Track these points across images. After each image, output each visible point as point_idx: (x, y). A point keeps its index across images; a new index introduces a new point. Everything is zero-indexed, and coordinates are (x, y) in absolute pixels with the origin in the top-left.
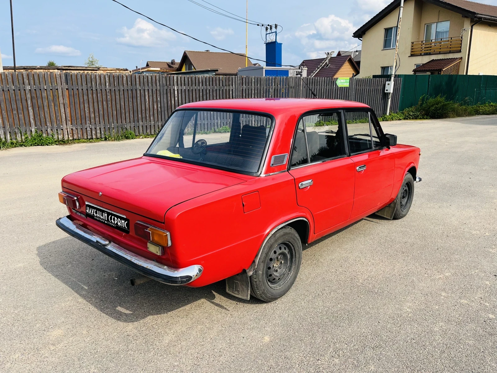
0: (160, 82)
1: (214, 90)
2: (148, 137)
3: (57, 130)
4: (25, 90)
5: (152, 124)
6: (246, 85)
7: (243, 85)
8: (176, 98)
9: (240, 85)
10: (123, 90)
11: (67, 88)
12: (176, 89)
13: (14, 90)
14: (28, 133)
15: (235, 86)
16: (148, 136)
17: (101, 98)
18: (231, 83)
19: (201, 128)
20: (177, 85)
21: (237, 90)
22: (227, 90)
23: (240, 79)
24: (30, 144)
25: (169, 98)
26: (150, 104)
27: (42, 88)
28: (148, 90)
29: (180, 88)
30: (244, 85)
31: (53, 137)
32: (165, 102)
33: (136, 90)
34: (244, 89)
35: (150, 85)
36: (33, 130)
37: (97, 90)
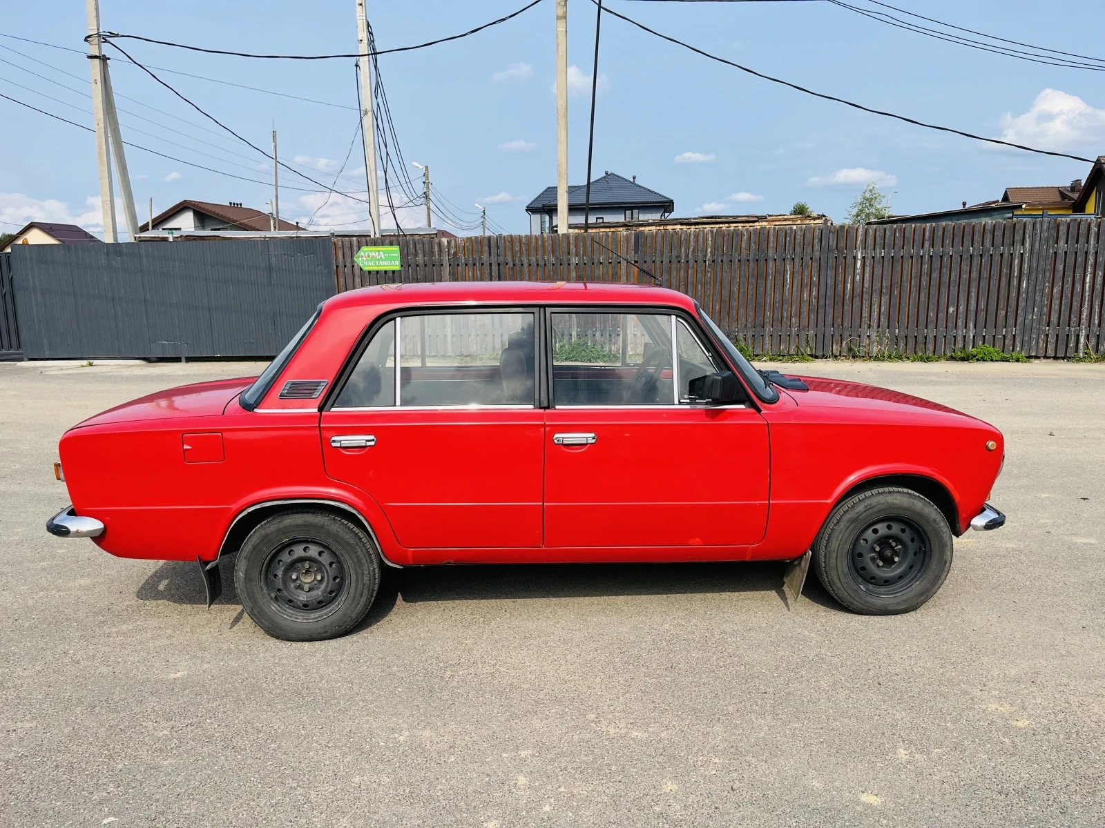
0: (823, 243)
1: (964, 256)
2: (780, 360)
3: (610, 335)
4: (569, 264)
5: (793, 333)
6: (1067, 243)
7: (1057, 243)
8: (858, 278)
9: (1048, 242)
10: (739, 261)
11: (636, 260)
12: (859, 257)
13: (553, 264)
14: (566, 338)
15: (1032, 245)
16: (781, 358)
17: (694, 278)
18: (1018, 237)
19: (915, 348)
20: (865, 248)
21: (1035, 256)
22: (1006, 255)
23: (1049, 228)
24: (565, 357)
25: (840, 277)
26: (795, 289)
27: (596, 261)
28: (793, 259)
29: (870, 253)
30: (1062, 243)
31: (602, 348)
32: (829, 286)
33: (766, 260)
34: (1061, 253)
35: (798, 249)
36: (574, 333)
37: (688, 262)
